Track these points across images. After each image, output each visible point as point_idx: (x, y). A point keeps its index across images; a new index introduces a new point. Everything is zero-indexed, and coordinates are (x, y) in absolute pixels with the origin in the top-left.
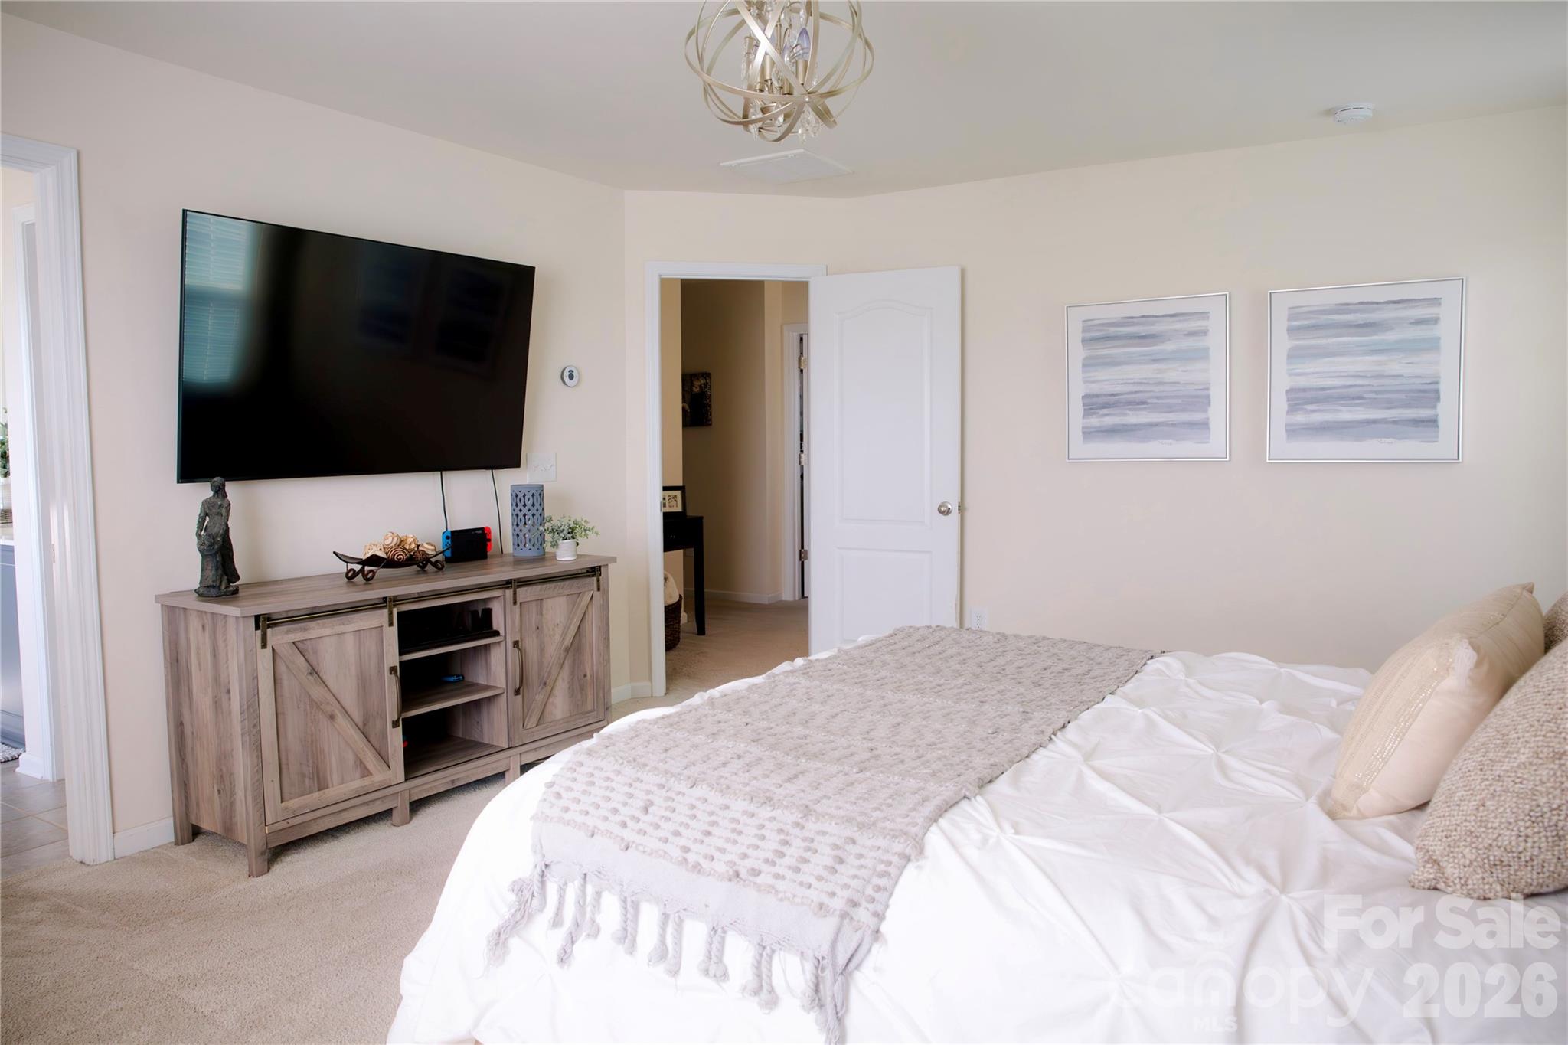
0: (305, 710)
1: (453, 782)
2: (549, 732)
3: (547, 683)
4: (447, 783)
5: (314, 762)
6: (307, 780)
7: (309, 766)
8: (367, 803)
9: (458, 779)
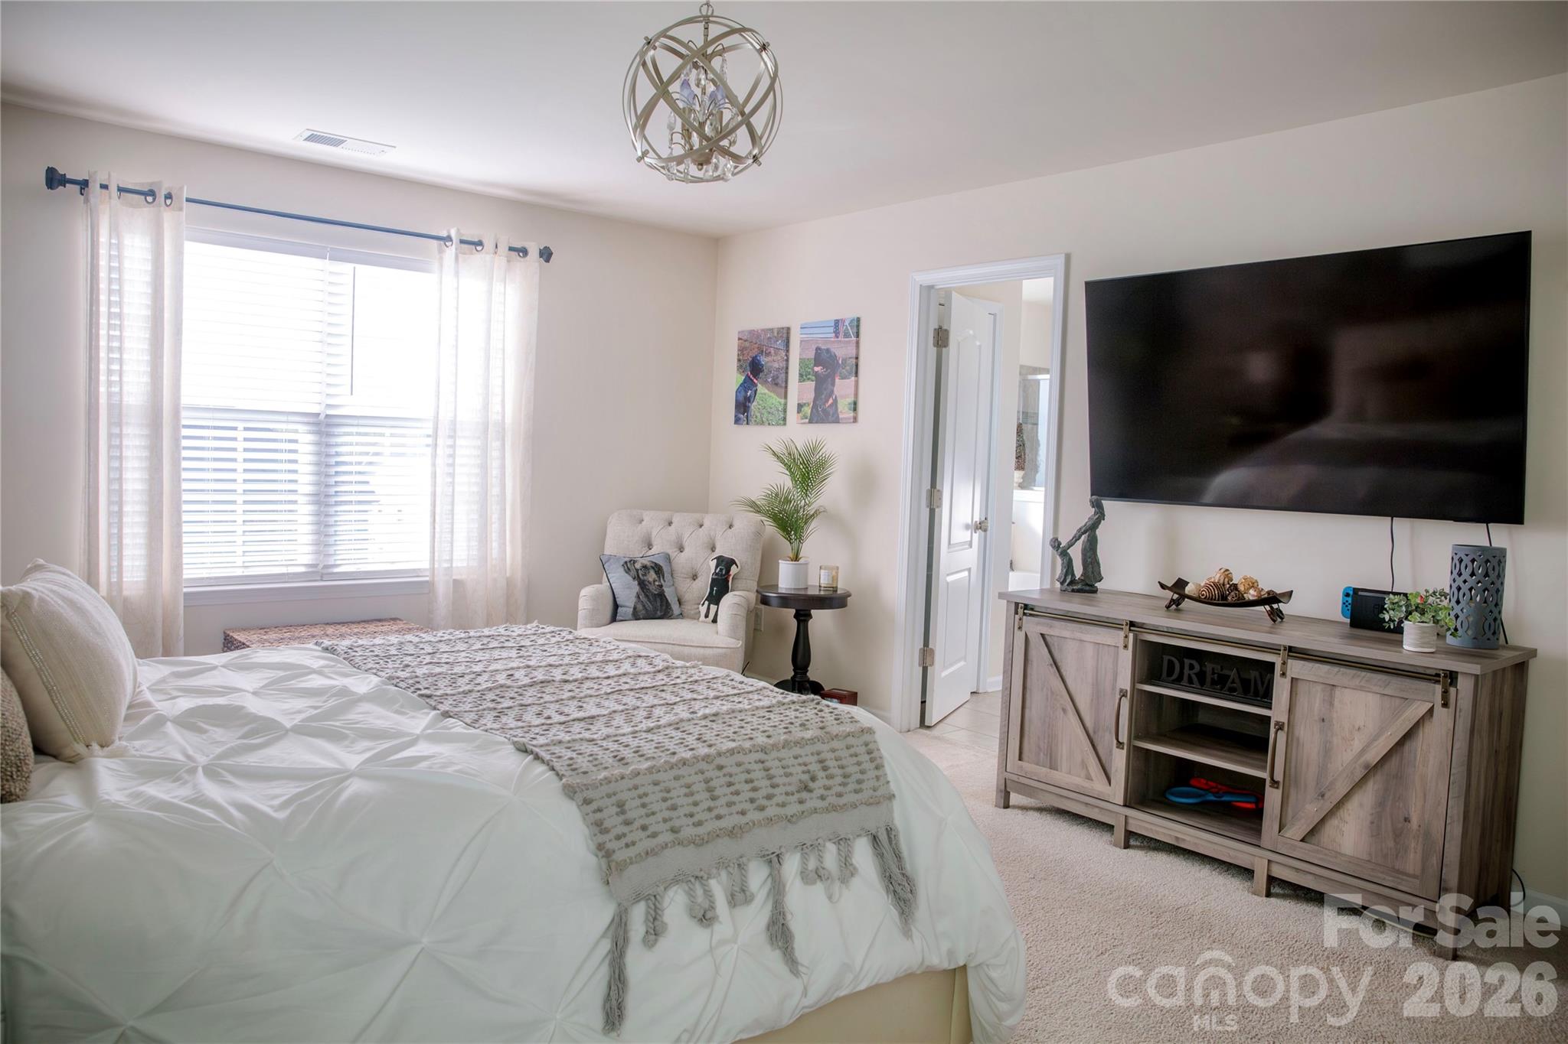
0: (1047, 695)
1: (1177, 838)
2: (1321, 859)
3: (1326, 797)
4: (1170, 835)
5: (1048, 742)
6: (1042, 754)
7: (1044, 743)
8: (1087, 804)
9: (1184, 840)
